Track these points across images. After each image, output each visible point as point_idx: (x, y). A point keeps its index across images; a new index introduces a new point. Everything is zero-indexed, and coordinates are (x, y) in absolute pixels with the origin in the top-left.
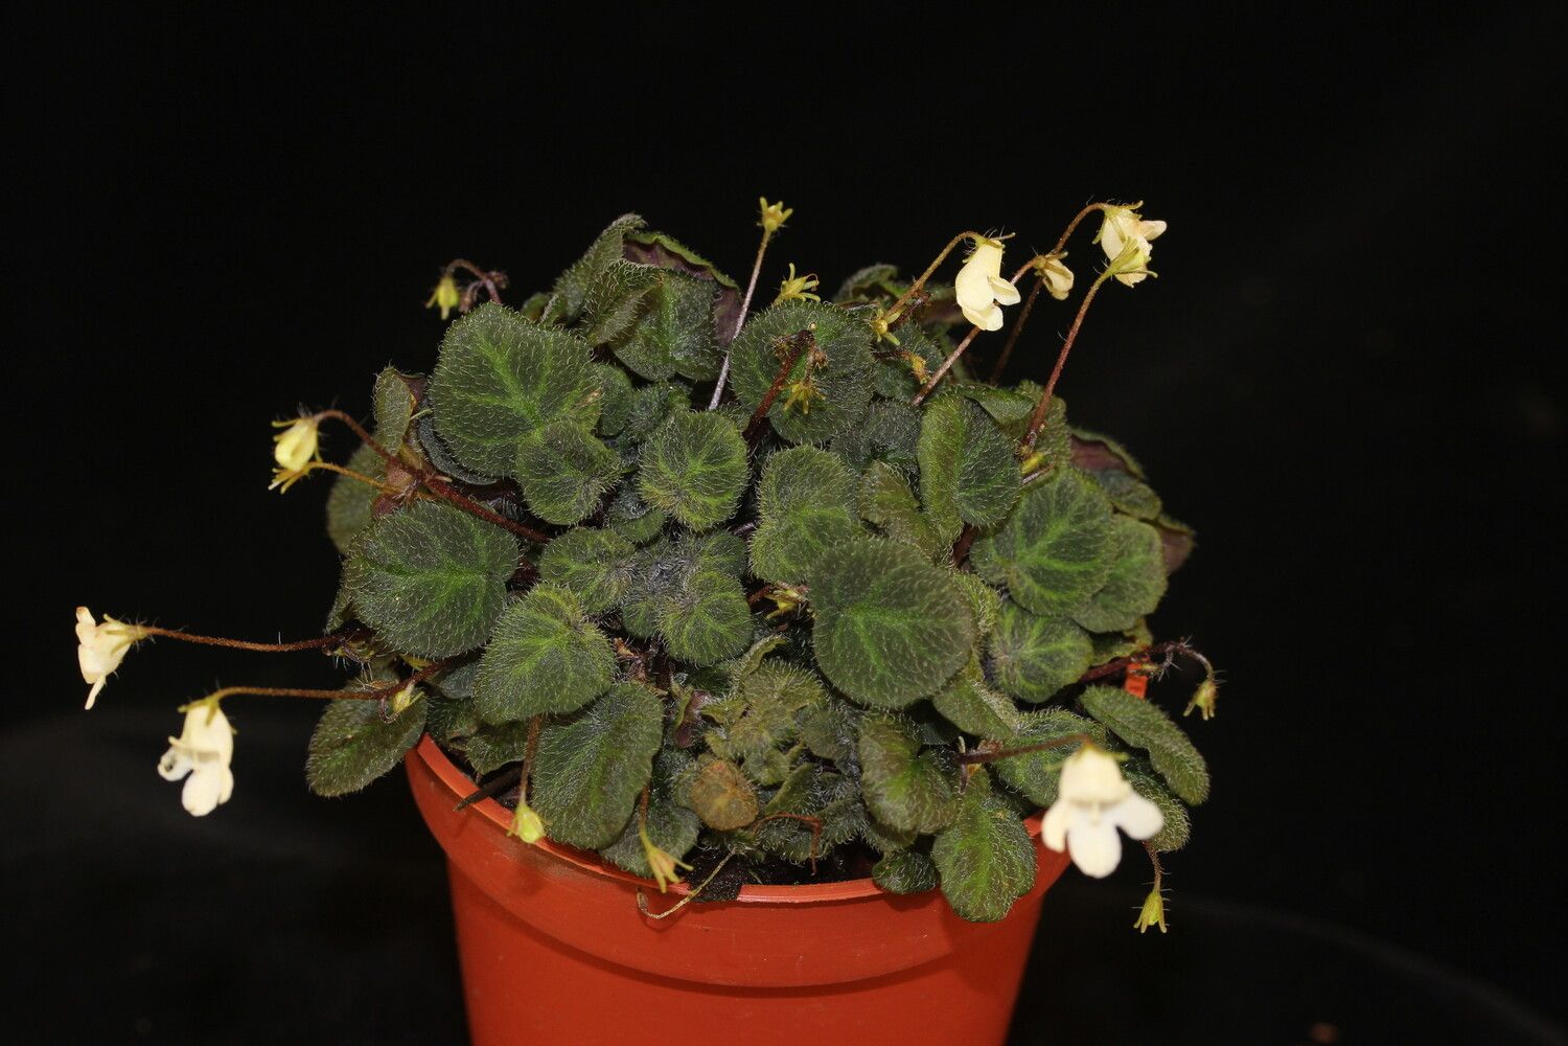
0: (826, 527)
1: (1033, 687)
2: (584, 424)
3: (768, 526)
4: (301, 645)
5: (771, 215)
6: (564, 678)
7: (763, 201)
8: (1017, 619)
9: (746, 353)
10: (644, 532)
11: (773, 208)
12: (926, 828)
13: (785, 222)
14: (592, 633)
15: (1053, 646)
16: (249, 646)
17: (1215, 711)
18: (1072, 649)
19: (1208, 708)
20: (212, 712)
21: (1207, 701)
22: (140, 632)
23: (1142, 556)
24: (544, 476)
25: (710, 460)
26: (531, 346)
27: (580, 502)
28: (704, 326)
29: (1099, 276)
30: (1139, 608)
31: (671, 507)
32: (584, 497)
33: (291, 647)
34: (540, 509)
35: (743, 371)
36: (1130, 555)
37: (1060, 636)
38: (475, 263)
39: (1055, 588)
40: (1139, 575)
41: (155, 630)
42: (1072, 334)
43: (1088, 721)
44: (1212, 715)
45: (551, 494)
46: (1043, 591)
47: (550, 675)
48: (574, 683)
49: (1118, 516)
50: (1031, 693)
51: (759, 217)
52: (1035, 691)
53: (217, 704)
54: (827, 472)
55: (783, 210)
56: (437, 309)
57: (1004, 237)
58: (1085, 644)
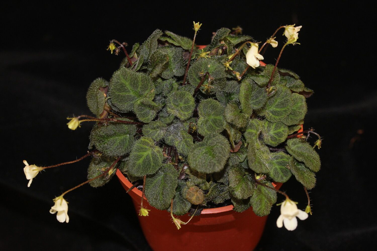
0: (216, 121)
1: (273, 143)
2: (150, 99)
3: (201, 119)
4: (82, 158)
5: (196, 26)
6: (150, 165)
7: (194, 22)
8: (268, 124)
9: (192, 74)
10: (169, 121)
11: (197, 24)
12: (246, 197)
13: (200, 28)
14: (157, 148)
15: (278, 131)
16: (69, 163)
17: (321, 146)
18: (283, 131)
19: (319, 146)
20: (62, 200)
21: (319, 145)
22: (41, 169)
23: (300, 104)
24: (141, 111)
25: (185, 103)
26: (135, 80)
27: (152, 116)
28: (180, 60)
29: (284, 44)
30: (300, 118)
31: (176, 114)
32: (152, 114)
33: (80, 160)
34: (141, 119)
35: (192, 78)
36: (297, 104)
37: (280, 128)
38: (119, 41)
39: (278, 115)
40: (300, 109)
41: (45, 168)
42: (278, 59)
43: (288, 155)
44: (321, 147)
45: (144, 115)
46: (275, 117)
47: (147, 164)
48: (153, 166)
49: (294, 94)
50: (273, 144)
51: (193, 27)
52: (274, 144)
53: (63, 198)
54: (216, 106)
55: (200, 24)
56: (110, 51)
57: (259, 43)
58: (287, 129)
